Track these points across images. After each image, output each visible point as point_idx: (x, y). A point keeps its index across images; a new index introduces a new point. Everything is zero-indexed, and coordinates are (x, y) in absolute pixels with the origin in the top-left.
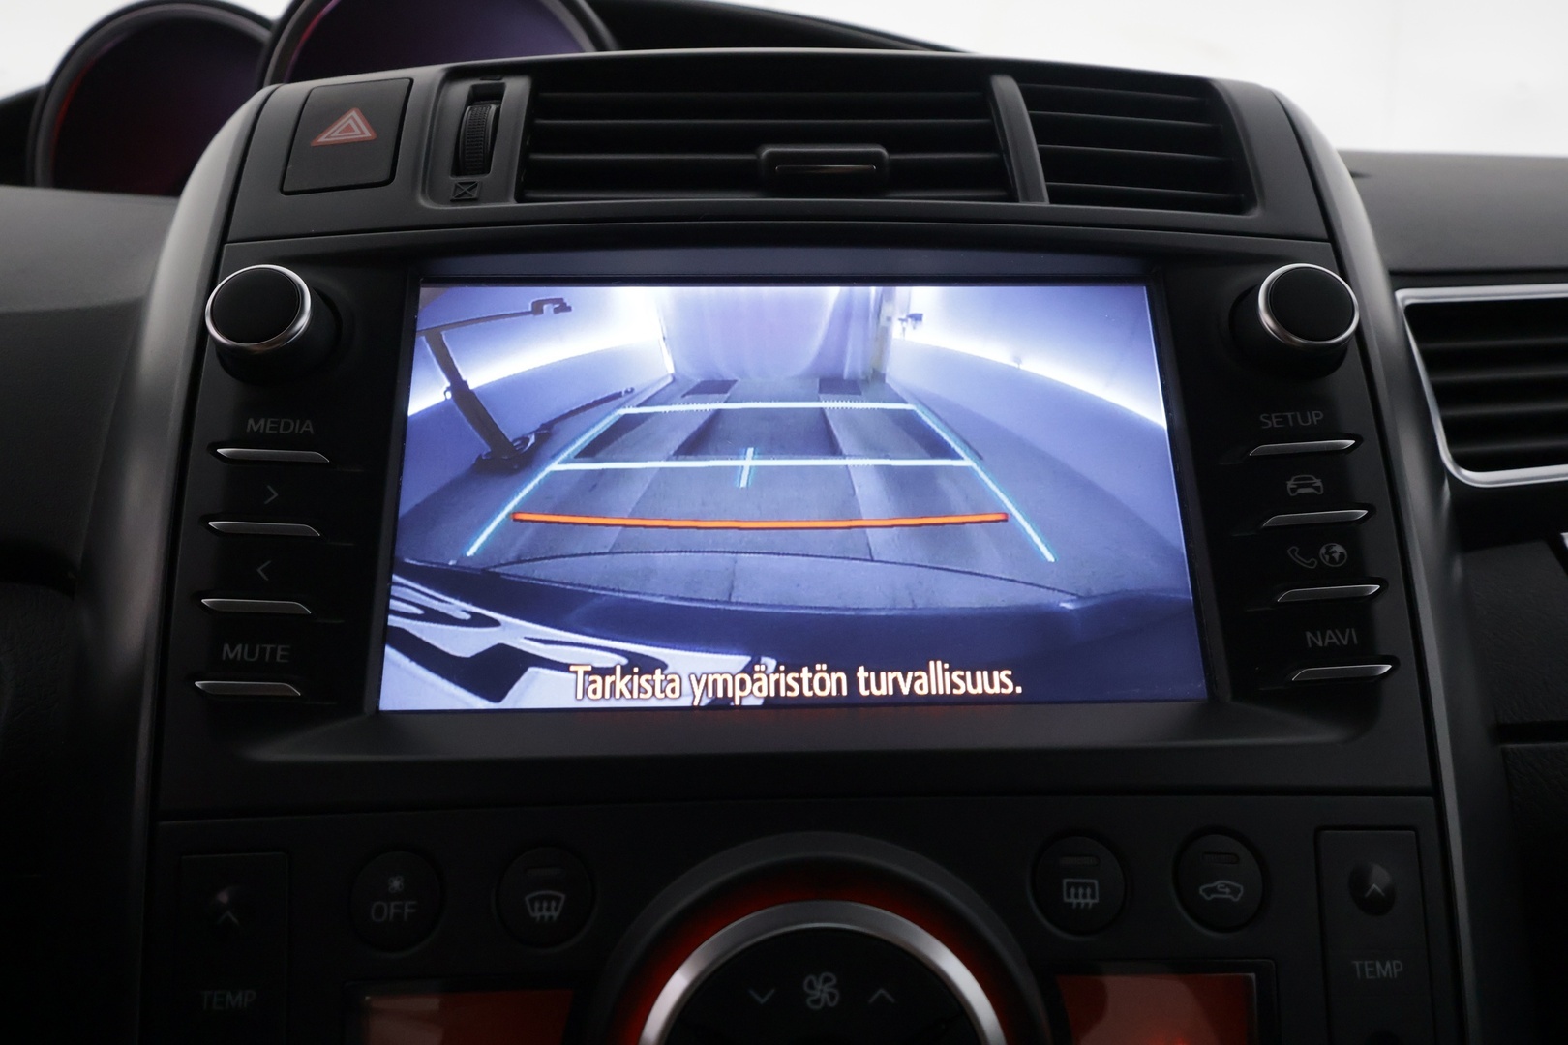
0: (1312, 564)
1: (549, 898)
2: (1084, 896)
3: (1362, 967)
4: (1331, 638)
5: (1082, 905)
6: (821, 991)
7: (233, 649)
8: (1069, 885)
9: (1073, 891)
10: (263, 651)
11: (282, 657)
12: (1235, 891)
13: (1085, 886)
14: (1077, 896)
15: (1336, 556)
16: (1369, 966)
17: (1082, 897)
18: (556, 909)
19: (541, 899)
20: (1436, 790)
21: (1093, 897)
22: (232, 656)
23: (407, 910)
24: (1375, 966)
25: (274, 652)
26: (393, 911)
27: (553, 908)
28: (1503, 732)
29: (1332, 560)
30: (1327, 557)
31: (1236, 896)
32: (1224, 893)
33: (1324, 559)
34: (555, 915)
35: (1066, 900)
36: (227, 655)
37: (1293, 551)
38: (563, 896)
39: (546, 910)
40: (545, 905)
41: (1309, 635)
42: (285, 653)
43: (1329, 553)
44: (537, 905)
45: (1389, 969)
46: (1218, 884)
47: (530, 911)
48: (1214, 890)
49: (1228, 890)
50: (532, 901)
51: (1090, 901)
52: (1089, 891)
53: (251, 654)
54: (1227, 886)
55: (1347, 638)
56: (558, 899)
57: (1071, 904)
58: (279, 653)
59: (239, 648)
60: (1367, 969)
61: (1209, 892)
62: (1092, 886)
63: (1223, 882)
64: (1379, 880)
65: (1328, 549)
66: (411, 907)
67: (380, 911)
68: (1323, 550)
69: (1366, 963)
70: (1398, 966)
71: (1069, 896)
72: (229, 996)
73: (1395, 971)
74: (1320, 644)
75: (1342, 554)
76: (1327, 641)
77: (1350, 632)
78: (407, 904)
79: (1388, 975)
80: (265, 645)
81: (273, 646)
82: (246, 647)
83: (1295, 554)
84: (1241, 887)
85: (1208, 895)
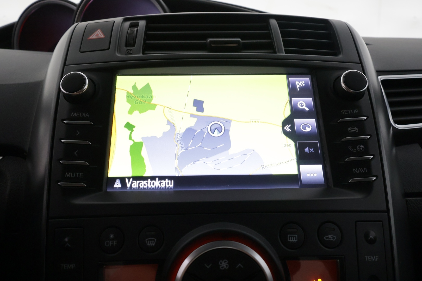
0: (355, 151)
1: (152, 240)
2: (294, 239)
3: (368, 258)
4: (360, 170)
5: (293, 242)
6: (224, 264)
7: (68, 174)
8: (290, 236)
9: (290, 238)
10: (76, 174)
11: (81, 176)
12: (334, 238)
13: (294, 237)
14: (291, 239)
15: (361, 149)
16: (369, 258)
17: (293, 240)
18: (154, 243)
19: (150, 240)
20: (388, 211)
22: (68, 176)
23: (114, 243)
24: (371, 258)
25: (79, 175)
26: (111, 243)
28: (406, 195)
30: (359, 149)
31: (334, 239)
32: (331, 238)
34: (154, 244)
35: (289, 240)
36: (67, 176)
38: (156, 240)
39: (151, 243)
41: (354, 169)
42: (82, 175)
44: (149, 242)
45: (375, 258)
46: (329, 236)
47: (147, 243)
48: (328, 238)
49: (332, 238)
50: (148, 241)
51: (295, 241)
52: (295, 238)
53: (73, 175)
55: (364, 171)
56: (154, 240)
57: (290, 241)
58: (80, 175)
59: (70, 174)
60: (369, 259)
61: (327, 238)
62: (295, 237)
63: (330, 235)
64: (372, 235)
65: (359, 146)
66: (115, 242)
67: (107, 243)
69: (369, 257)
71: (289, 239)
72: (68, 265)
73: (376, 259)
74: (357, 172)
75: (363, 148)
76: (359, 171)
77: (365, 169)
78: (115, 241)
79: (374, 260)
80: (77, 173)
81: (79, 173)
82: (72, 173)
83: (350, 148)
84: (335, 237)
85: (327, 239)
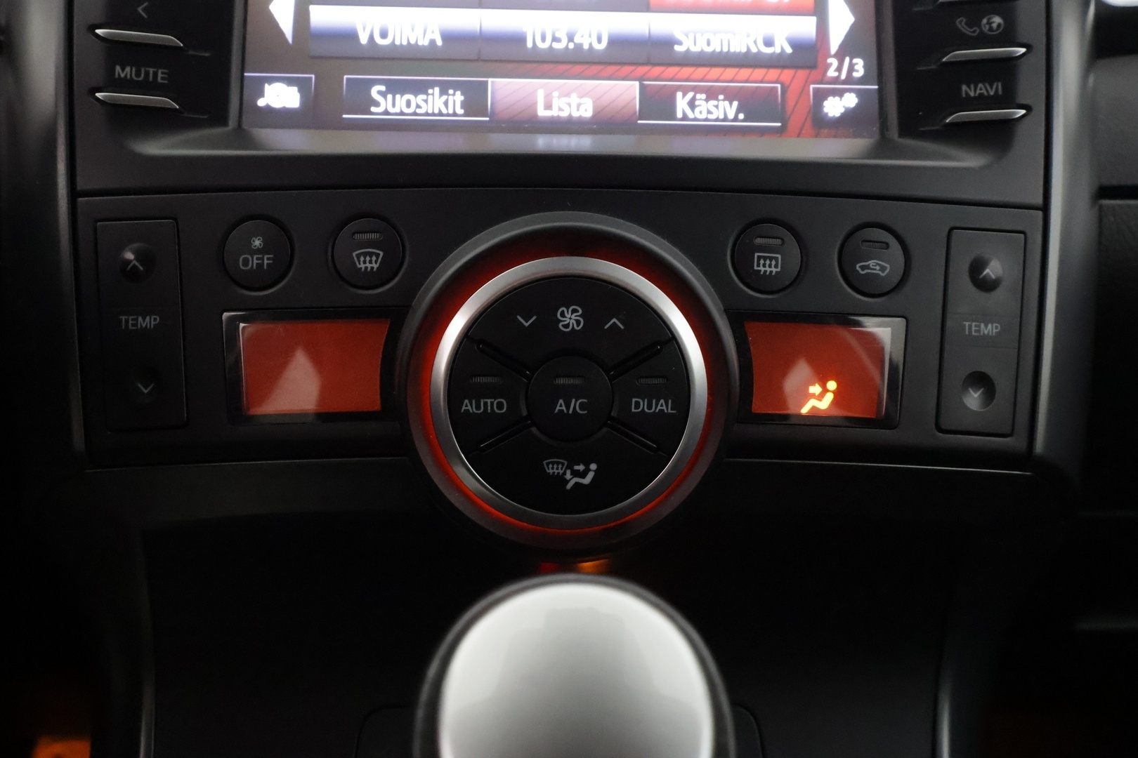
0: (974, 32)
1: (371, 254)
2: (770, 266)
3: (970, 327)
4: (982, 89)
5: (768, 273)
6: (570, 318)
7: (123, 70)
8: (759, 258)
9: (762, 262)
10: (147, 74)
11: (162, 78)
12: (883, 269)
13: (771, 259)
14: (764, 266)
15: (995, 26)
16: (976, 326)
17: (768, 266)
18: (376, 262)
19: (365, 254)
20: (1045, 208)
21: (776, 266)
22: (122, 75)
23: (266, 262)
24: (979, 326)
25: (155, 74)
26: (255, 262)
27: (373, 262)
29: (991, 29)
30: (987, 27)
31: (883, 272)
32: (875, 269)
33: (985, 27)
34: (376, 266)
35: (756, 268)
36: (119, 74)
37: (961, 22)
38: (381, 254)
39: (369, 263)
40: (368, 259)
41: (964, 87)
42: (166, 76)
43: (989, 23)
44: (362, 259)
45: (990, 329)
46: (871, 263)
47: (357, 263)
48: (868, 267)
49: (878, 268)
50: (358, 256)
51: (774, 270)
52: (774, 263)
53: (138, 75)
54: (878, 264)
55: (994, 89)
56: (377, 255)
57: (761, 271)
58: (160, 75)
59: (128, 69)
60: (974, 328)
61: (863, 268)
62: (776, 259)
63: (875, 261)
65: (989, 19)
66: (268, 259)
67: (246, 262)
68: (985, 21)
69: (974, 324)
70: (996, 328)
71: (758, 265)
72: (140, 319)
73: (994, 331)
74: (972, 94)
75: (999, 25)
76: (978, 92)
77: (997, 86)
78: (266, 257)
79: (988, 333)
80: (147, 69)
81: (155, 70)
82: (134, 69)
83: (961, 24)
84: (888, 266)
85: (863, 270)
